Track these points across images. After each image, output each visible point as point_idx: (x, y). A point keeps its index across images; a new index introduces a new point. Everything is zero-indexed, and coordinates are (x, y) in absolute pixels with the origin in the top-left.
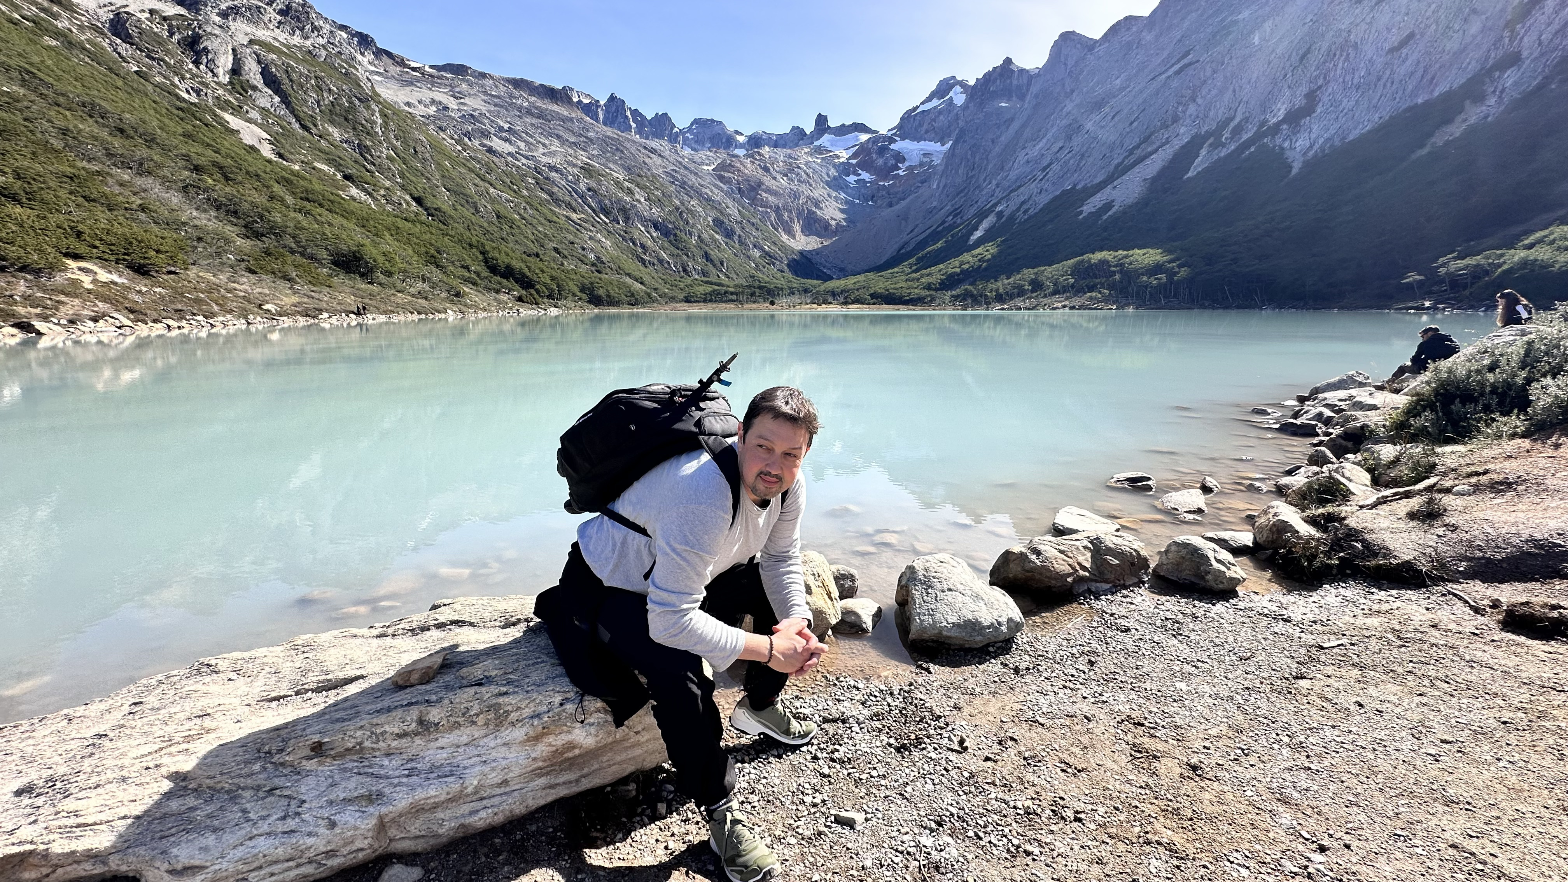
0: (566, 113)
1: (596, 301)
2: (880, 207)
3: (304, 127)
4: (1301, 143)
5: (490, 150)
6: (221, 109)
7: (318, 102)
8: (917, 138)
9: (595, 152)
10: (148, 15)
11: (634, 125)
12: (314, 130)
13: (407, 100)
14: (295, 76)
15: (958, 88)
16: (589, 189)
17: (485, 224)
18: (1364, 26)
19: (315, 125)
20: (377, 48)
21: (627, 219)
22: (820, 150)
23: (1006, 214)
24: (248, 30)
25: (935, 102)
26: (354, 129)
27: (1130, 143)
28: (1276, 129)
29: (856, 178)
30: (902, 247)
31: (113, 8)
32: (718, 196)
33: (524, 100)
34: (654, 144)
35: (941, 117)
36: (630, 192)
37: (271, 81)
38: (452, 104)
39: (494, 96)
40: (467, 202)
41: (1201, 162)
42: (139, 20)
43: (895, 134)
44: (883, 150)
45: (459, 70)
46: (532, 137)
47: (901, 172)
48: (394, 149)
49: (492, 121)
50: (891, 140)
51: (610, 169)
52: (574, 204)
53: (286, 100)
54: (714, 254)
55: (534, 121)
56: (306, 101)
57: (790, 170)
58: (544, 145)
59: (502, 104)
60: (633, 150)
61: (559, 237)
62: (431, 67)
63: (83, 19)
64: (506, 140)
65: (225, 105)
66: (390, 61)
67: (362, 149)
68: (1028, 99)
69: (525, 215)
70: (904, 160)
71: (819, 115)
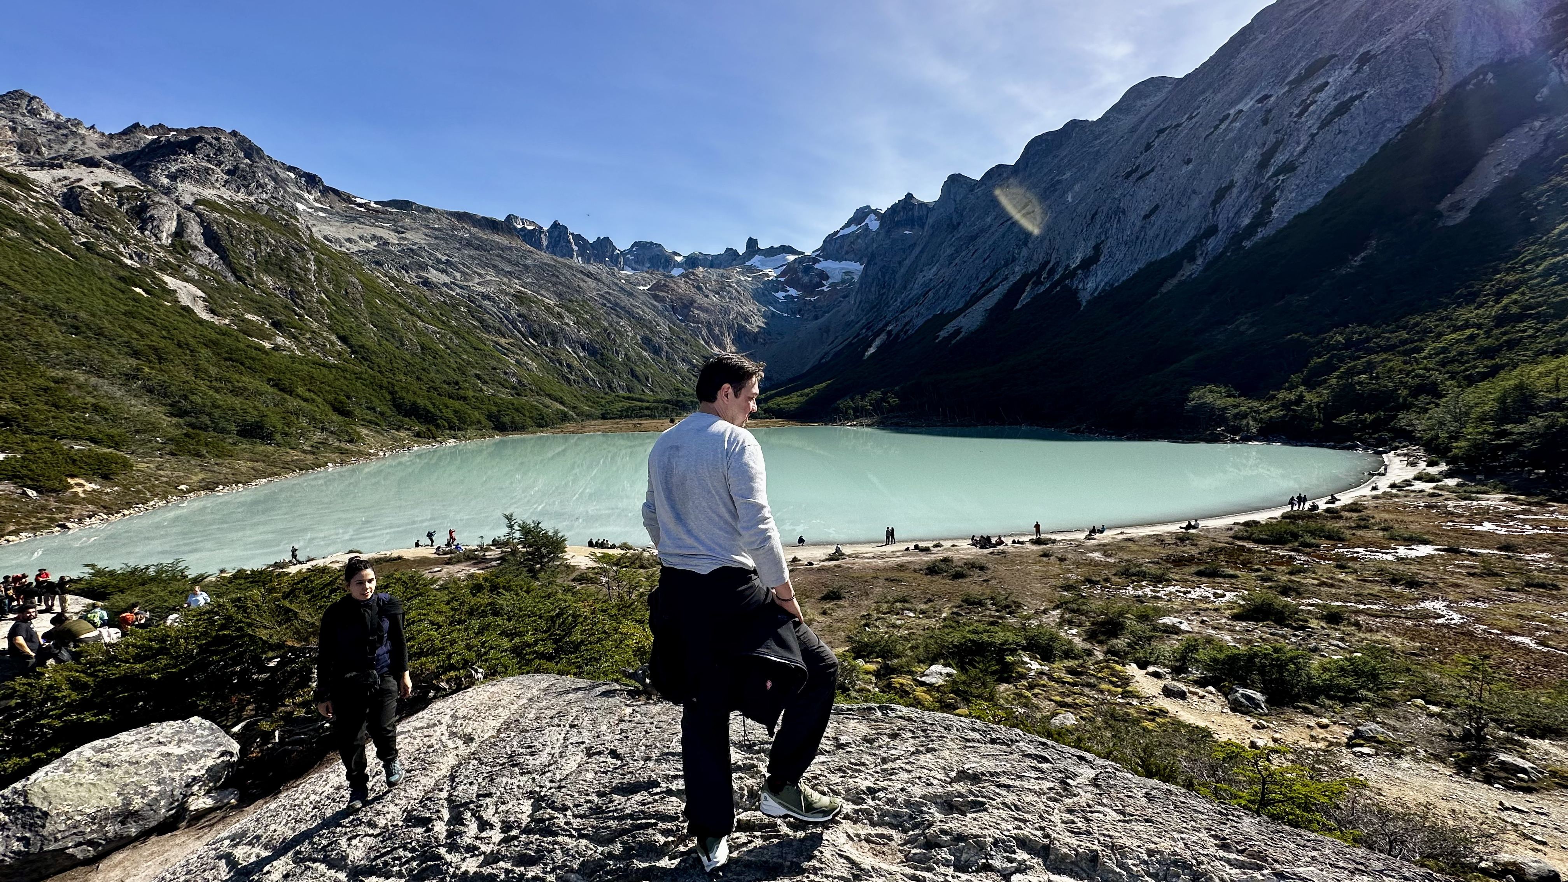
0: (506, 242)
1: (501, 427)
2: (807, 320)
3: (239, 278)
4: (1091, 285)
5: (426, 283)
6: (160, 270)
7: (255, 254)
8: (838, 257)
9: (529, 280)
10: (99, 188)
11: (575, 248)
12: (248, 281)
13: (347, 236)
14: (235, 233)
15: (873, 216)
16: (519, 316)
17: (408, 357)
18: (1129, 197)
19: (250, 276)
20: (324, 187)
21: (555, 342)
22: (751, 270)
23: (894, 333)
24: (195, 190)
25: (853, 228)
26: (288, 276)
27: (983, 277)
28: (1073, 274)
29: (784, 294)
30: (823, 357)
31: (67, 182)
32: (649, 315)
33: (466, 232)
34: (592, 268)
35: (859, 241)
36: (560, 316)
37: (211, 238)
38: (393, 238)
39: (435, 229)
40: (393, 336)
41: (1025, 298)
42: (92, 193)
43: (818, 255)
44: (808, 270)
45: (404, 205)
46: (468, 268)
47: (825, 289)
48: (326, 291)
49: (431, 254)
50: (815, 260)
51: (543, 296)
52: (503, 329)
53: (224, 257)
54: (640, 370)
55: (473, 253)
56: (243, 254)
57: (722, 288)
58: (480, 275)
59: (442, 237)
60: (568, 275)
61: (482, 364)
62: (376, 203)
63: (38, 196)
64: (443, 271)
65: (164, 266)
66: (336, 198)
67: (294, 295)
68: (926, 228)
69: (451, 345)
70: (827, 278)
71: (750, 239)
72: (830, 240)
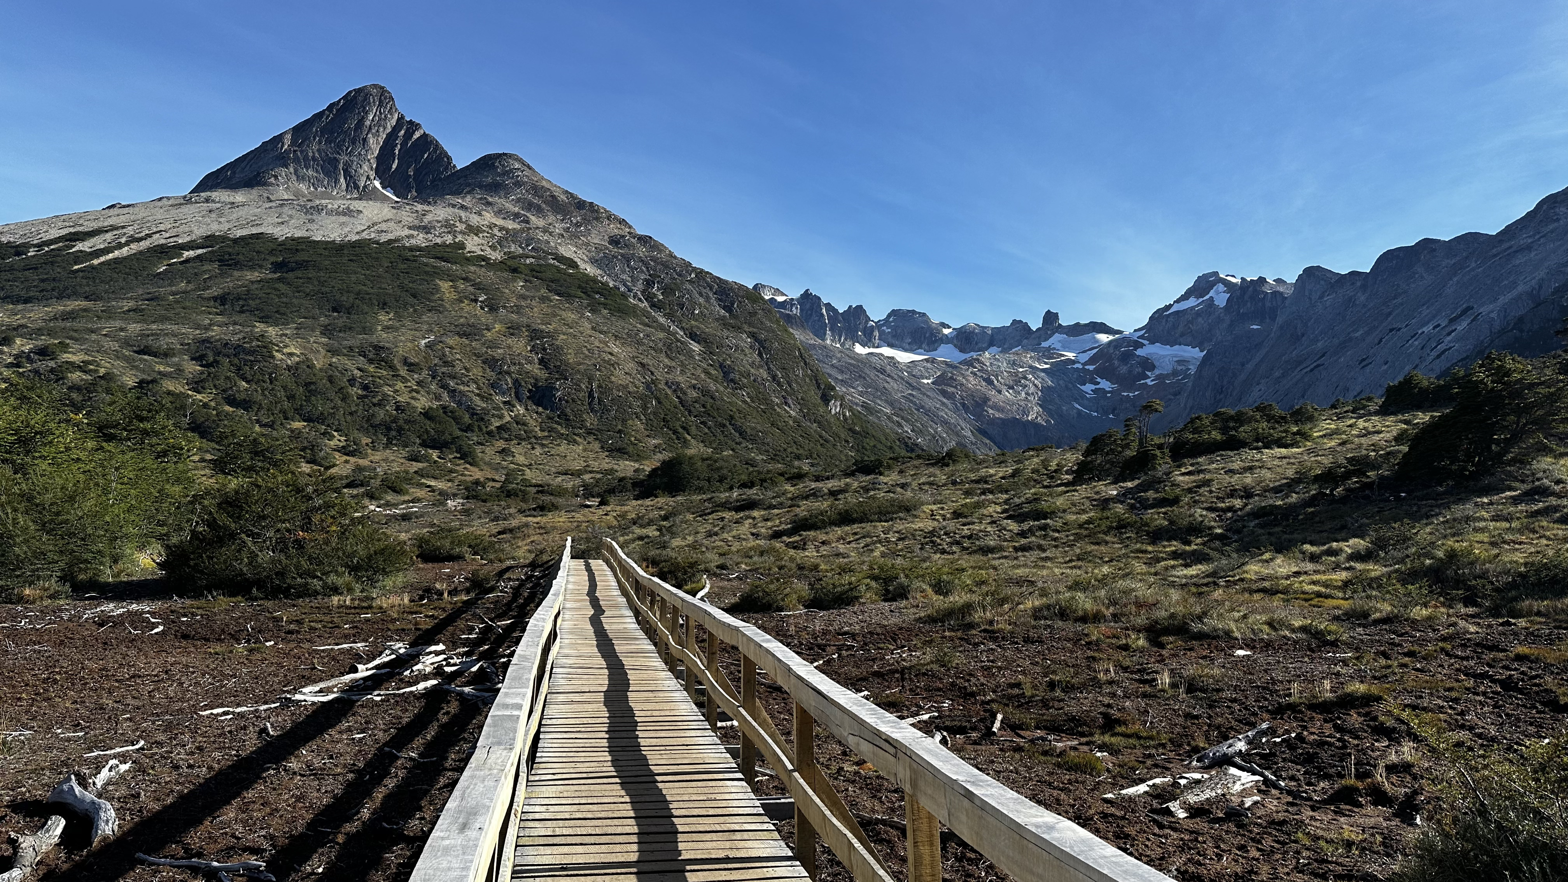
8: (1170, 341)
11: (828, 322)
15: (1221, 287)
22: (1048, 353)
25: (1192, 302)
29: (1093, 387)
35: (1200, 319)
43: (1142, 337)
44: (1126, 357)
47: (1149, 382)
50: (1138, 345)
57: (1016, 381)
68: (1275, 328)
70: (1153, 367)
71: (1048, 312)
72: (1158, 317)
